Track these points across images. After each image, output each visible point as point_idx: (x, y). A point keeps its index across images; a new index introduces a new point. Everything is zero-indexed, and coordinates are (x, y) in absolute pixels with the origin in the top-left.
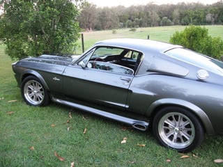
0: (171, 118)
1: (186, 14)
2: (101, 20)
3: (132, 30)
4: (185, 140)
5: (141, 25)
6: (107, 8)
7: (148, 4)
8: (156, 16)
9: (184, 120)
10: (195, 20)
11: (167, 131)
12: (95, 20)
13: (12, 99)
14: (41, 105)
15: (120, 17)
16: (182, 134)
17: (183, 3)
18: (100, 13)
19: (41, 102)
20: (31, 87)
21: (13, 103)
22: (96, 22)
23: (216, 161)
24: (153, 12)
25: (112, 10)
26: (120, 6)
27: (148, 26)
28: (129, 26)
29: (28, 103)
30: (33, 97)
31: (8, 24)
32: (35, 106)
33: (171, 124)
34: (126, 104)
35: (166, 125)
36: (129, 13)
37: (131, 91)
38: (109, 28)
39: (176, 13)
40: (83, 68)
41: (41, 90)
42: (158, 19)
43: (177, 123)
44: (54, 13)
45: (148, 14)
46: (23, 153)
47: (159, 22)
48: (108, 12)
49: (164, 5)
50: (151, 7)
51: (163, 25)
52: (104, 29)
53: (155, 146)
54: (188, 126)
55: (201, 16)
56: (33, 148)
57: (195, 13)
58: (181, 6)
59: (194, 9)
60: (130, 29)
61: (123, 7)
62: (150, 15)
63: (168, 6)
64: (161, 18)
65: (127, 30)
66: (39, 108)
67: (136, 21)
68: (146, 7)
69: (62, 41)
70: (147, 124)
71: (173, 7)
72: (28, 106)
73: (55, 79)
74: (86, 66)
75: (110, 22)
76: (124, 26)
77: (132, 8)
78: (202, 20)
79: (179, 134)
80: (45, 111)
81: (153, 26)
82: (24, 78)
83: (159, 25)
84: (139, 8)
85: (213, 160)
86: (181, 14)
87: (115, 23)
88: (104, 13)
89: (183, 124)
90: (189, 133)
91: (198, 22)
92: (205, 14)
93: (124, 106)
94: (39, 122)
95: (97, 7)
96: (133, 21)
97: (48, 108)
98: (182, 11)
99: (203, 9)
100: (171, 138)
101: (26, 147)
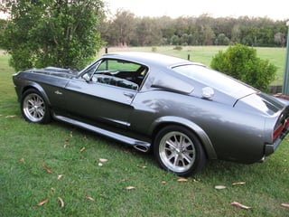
0: (173, 139)
1: (249, 32)
2: (139, 33)
3: (177, 48)
4: (187, 163)
5: (190, 43)
6: (148, 18)
7: (201, 17)
8: (210, 32)
9: (187, 141)
10: (260, 40)
11: (169, 153)
12: (131, 34)
13: (10, 114)
14: (41, 123)
15: (164, 31)
16: (184, 157)
17: (246, 17)
18: (138, 25)
19: (41, 118)
20: (31, 102)
21: (11, 118)
22: (132, 35)
23: (217, 187)
24: (207, 26)
25: (154, 21)
26: (164, 17)
27: (198, 45)
28: (174, 43)
29: (27, 120)
30: (32, 114)
31: (16, 30)
32: (35, 123)
33: (172, 145)
34: (128, 122)
35: (168, 146)
36: (176, 27)
37: (133, 107)
38: (149, 44)
39: (236, 30)
40: (87, 82)
41: (42, 105)
42: (213, 36)
43: (179, 144)
44: (69, 21)
45: (200, 29)
46: (11, 163)
47: (214, 40)
48: (149, 24)
49: (221, 19)
50: (204, 20)
51: (218, 45)
52: (142, 45)
53: (154, 168)
54: (190, 148)
55: (268, 35)
56: (23, 159)
57: (261, 31)
58: (243, 21)
59: (260, 25)
60: (175, 47)
61: (169, 18)
62: (202, 31)
63: (226, 20)
64: (217, 35)
65: (171, 48)
66: (38, 125)
67: (185, 37)
68: (198, 20)
69: (76, 54)
70: (149, 145)
71: (233, 22)
72: (27, 123)
73: (58, 92)
74: (91, 80)
75: (150, 37)
76: (168, 43)
77: (180, 20)
78: (269, 41)
79: (180, 156)
80: (44, 128)
81: (206, 44)
82: (24, 90)
83: (214, 44)
84: (190, 20)
85: (214, 186)
86: (242, 32)
87: (156, 39)
88: (143, 24)
89: (185, 145)
90: (191, 155)
91: (264, 42)
92: (274, 33)
93: (125, 123)
94: (35, 138)
95: (135, 17)
96: (180, 36)
97: (49, 126)
98: (244, 27)
99: (271, 26)
100: (172, 160)
101: (15, 158)
